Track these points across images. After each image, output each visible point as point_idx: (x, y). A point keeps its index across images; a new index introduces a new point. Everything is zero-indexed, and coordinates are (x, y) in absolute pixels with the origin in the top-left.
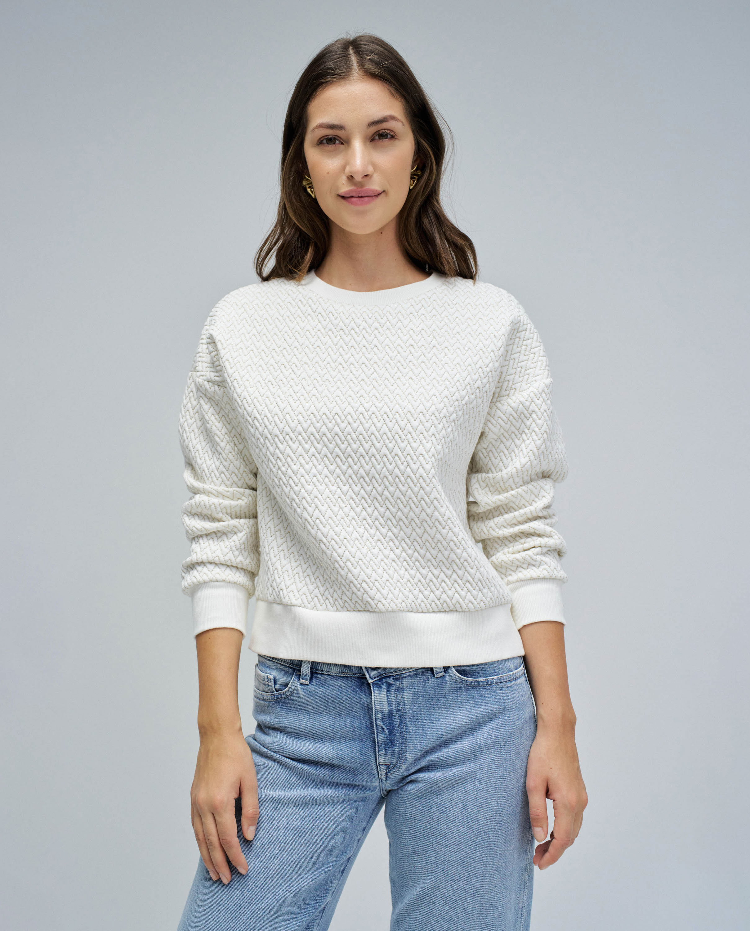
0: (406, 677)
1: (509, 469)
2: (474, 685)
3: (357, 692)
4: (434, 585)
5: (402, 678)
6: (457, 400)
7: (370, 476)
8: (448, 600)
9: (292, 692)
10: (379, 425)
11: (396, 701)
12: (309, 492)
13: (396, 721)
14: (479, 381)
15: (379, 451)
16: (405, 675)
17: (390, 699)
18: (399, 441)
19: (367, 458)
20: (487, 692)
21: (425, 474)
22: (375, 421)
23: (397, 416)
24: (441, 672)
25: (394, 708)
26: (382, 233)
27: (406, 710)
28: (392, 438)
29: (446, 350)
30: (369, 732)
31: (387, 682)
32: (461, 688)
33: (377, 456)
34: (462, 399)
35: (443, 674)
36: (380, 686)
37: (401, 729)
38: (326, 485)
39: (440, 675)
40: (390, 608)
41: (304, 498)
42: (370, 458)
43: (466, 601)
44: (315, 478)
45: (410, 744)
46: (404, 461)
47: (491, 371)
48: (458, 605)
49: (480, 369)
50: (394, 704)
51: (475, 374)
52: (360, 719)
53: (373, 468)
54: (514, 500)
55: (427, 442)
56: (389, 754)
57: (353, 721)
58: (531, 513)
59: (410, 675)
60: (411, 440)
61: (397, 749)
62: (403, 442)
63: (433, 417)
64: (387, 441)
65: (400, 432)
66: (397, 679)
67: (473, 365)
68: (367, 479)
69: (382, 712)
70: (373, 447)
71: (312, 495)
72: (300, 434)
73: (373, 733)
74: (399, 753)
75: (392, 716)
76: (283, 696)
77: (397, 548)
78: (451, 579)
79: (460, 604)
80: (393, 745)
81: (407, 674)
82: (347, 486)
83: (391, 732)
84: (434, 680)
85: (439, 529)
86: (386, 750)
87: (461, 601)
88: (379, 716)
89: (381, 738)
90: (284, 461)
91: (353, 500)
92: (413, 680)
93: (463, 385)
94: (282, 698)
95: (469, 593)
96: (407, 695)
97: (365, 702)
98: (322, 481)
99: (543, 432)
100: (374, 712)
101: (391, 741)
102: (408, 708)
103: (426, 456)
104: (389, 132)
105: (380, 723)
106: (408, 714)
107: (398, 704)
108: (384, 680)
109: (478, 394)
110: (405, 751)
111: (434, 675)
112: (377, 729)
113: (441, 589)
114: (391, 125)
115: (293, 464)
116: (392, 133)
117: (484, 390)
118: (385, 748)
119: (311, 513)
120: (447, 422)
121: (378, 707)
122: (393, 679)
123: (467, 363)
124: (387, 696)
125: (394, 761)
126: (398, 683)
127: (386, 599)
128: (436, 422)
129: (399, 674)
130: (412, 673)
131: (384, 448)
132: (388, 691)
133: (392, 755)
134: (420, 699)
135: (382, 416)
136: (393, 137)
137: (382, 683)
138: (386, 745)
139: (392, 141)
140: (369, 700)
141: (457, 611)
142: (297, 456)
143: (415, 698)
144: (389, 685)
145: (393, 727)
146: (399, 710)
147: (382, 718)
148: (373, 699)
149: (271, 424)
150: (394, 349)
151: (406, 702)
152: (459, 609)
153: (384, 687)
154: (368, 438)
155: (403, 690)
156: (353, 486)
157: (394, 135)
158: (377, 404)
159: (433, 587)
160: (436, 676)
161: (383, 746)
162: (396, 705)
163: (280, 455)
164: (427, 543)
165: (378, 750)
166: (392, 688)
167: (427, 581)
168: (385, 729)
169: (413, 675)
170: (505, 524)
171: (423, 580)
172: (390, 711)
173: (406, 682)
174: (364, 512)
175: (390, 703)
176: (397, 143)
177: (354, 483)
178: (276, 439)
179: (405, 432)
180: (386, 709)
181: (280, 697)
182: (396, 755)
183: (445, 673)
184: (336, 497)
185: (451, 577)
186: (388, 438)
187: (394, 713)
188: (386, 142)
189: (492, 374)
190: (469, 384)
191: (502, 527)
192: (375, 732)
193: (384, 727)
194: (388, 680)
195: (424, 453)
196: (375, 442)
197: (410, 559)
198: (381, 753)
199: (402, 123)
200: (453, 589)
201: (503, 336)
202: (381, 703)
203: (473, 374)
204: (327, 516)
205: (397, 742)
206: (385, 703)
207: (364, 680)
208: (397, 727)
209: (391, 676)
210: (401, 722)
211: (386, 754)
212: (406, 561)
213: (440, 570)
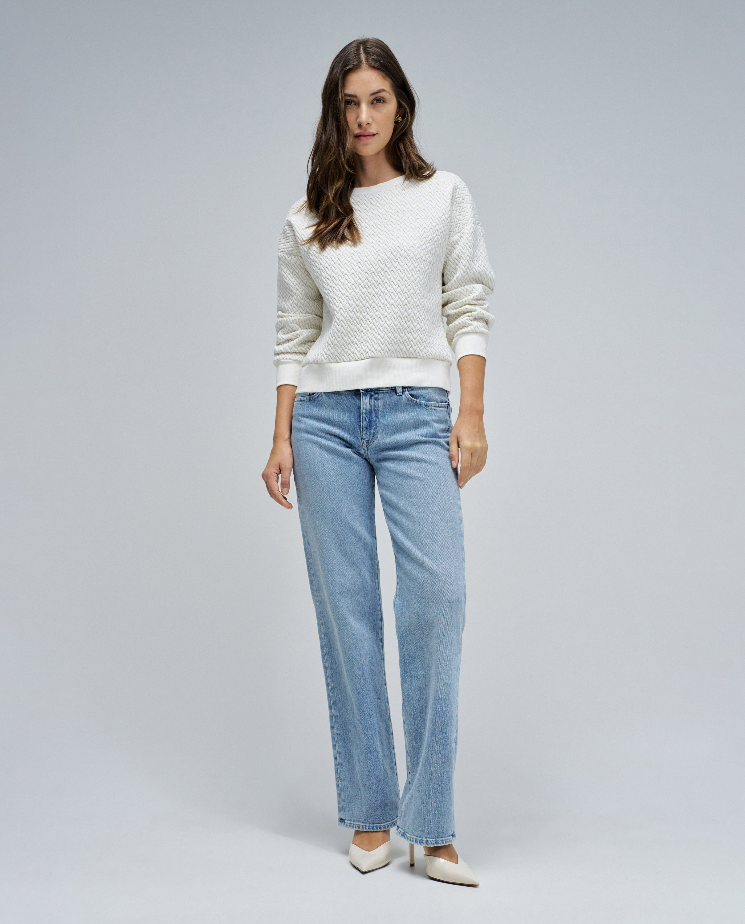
0: (381, 393)
1: (457, 275)
2: (417, 404)
3: (354, 398)
4: (407, 343)
5: (379, 393)
6: (425, 238)
7: (378, 283)
8: (413, 351)
9: (319, 395)
10: (382, 256)
11: (374, 405)
12: (343, 294)
13: (373, 416)
14: (437, 226)
15: (382, 269)
16: (380, 392)
17: (371, 403)
18: (394, 263)
19: (376, 274)
20: (423, 409)
21: (408, 280)
22: (380, 253)
23: (392, 250)
24: (400, 393)
25: (373, 408)
26: (379, 154)
27: (379, 411)
28: (390, 262)
29: (417, 211)
30: (358, 420)
31: (370, 394)
32: (410, 404)
33: (382, 272)
34: (428, 237)
35: (402, 394)
36: (366, 395)
37: (376, 420)
38: (353, 289)
39: (400, 394)
40: (377, 355)
41: (341, 297)
42: (378, 274)
43: (423, 353)
44: (347, 286)
45: (380, 429)
46: (396, 273)
47: (444, 220)
48: (418, 354)
49: (437, 220)
50: (373, 406)
51: (434, 223)
52: (354, 413)
53: (380, 279)
54: (456, 294)
55: (409, 262)
56: (368, 434)
57: (350, 414)
58: (465, 301)
59: (383, 392)
60: (400, 262)
61: (372, 431)
62: (395, 263)
63: (412, 248)
64: (387, 264)
65: (394, 258)
66: (376, 393)
67: (433, 218)
68: (376, 285)
69: (366, 410)
70: (379, 267)
71: (345, 295)
72: (339, 264)
73: (360, 422)
74: (374, 434)
75: (371, 413)
76: (313, 398)
77: (389, 321)
78: (416, 340)
79: (419, 354)
80: (371, 429)
81: (382, 392)
82: (365, 289)
83: (370, 422)
84: (396, 397)
85: (413, 310)
86: (366, 431)
87: (420, 352)
88: (364, 411)
89: (364, 424)
90: (331, 280)
91: (368, 297)
92: (385, 395)
93: (428, 229)
94: (312, 399)
95: (425, 348)
96: (380, 403)
97: (358, 403)
98: (350, 287)
99: (466, 256)
100: (361, 408)
101: (370, 426)
102: (380, 410)
103: (408, 270)
104: (381, 98)
105: (364, 415)
106: (380, 413)
107: (375, 407)
108: (369, 392)
109: (438, 234)
110: (377, 433)
111: (396, 394)
112: (362, 419)
113: (410, 345)
114: (383, 94)
115: (335, 280)
116: (383, 99)
117: (441, 231)
118: (366, 430)
119: (344, 305)
120: (420, 250)
121: (364, 406)
122: (374, 393)
123: (429, 218)
124: (370, 401)
125: (371, 438)
126: (376, 395)
127: (376, 350)
128: (413, 250)
129: (377, 391)
130: (385, 392)
131: (386, 267)
132: (370, 398)
133: (370, 434)
134: (387, 406)
135: (384, 251)
136: (384, 101)
137: (368, 394)
138: (367, 428)
139: (383, 104)
140: (359, 403)
141: (417, 358)
142: (338, 276)
143: (385, 405)
144: (371, 396)
145: (371, 419)
146: (375, 410)
147: (366, 413)
148: (361, 402)
149: (323, 262)
150: (401, 213)
151: (380, 406)
152: (419, 357)
153: (369, 396)
154: (376, 263)
155: (379, 399)
156: (368, 289)
157: (384, 100)
158: (381, 245)
159: (406, 344)
160: (397, 395)
161: (365, 428)
162: (374, 407)
163: (329, 277)
164: (406, 318)
165: (363, 431)
166: (373, 398)
167: (403, 340)
168: (367, 419)
169: (385, 393)
170: (453, 308)
171: (401, 340)
172: (371, 410)
173: (381, 396)
174: (374, 303)
175: (370, 405)
176: (386, 105)
177: (369, 287)
178: (327, 269)
179: (397, 258)
180: (368, 408)
181: (311, 398)
182: (372, 434)
183: (403, 394)
184: (359, 295)
185: (416, 339)
186: (388, 262)
187: (373, 411)
188: (380, 105)
189: (445, 222)
190: (431, 229)
191: (451, 309)
192: (361, 420)
193: (367, 418)
194: (371, 392)
195: (407, 268)
196: (381, 265)
197: (396, 327)
198: (364, 432)
199: (389, 93)
200: (417, 346)
201: (449, 200)
202: (366, 404)
203: (433, 223)
204: (353, 307)
205: (373, 427)
206: (368, 404)
207: (359, 392)
208: (374, 419)
209: (373, 391)
210: (376, 416)
211: (366, 433)
212: (393, 328)
213: (411, 334)
